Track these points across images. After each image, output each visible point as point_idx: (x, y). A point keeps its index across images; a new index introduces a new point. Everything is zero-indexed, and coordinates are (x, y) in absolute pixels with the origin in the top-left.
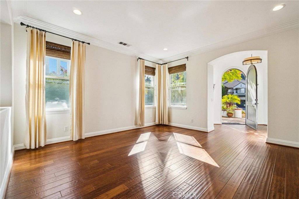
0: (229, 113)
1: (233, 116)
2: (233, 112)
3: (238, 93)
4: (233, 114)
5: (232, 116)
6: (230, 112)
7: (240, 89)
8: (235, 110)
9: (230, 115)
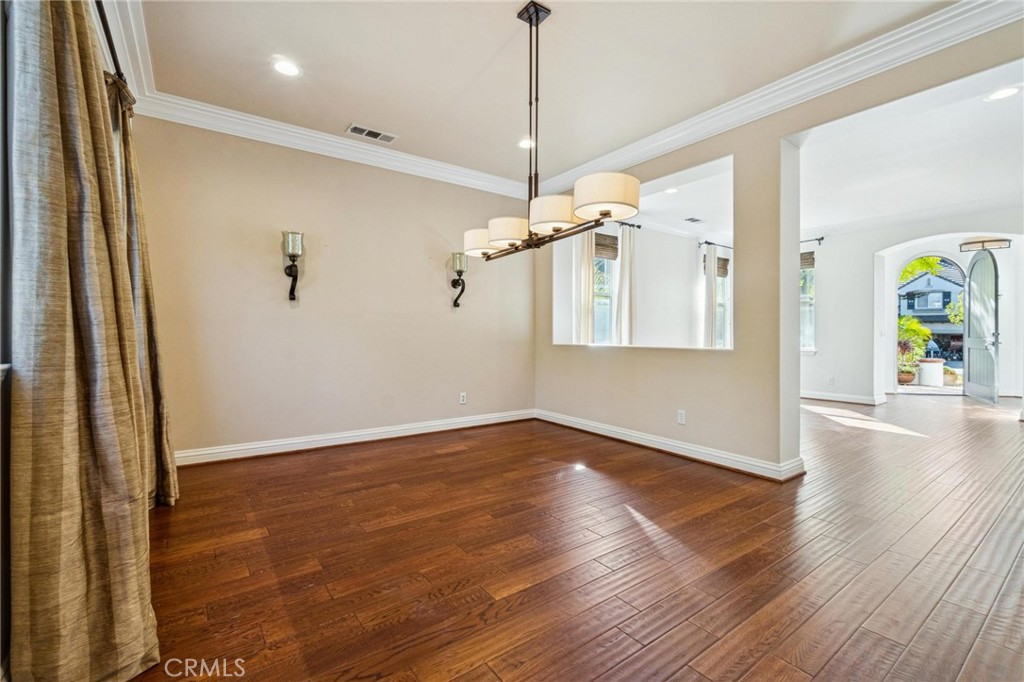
0: (903, 372)
1: (916, 381)
2: (914, 370)
3: (916, 307)
4: (914, 375)
5: (911, 381)
6: (903, 369)
7: (922, 294)
8: (922, 365)
9: (905, 377)
